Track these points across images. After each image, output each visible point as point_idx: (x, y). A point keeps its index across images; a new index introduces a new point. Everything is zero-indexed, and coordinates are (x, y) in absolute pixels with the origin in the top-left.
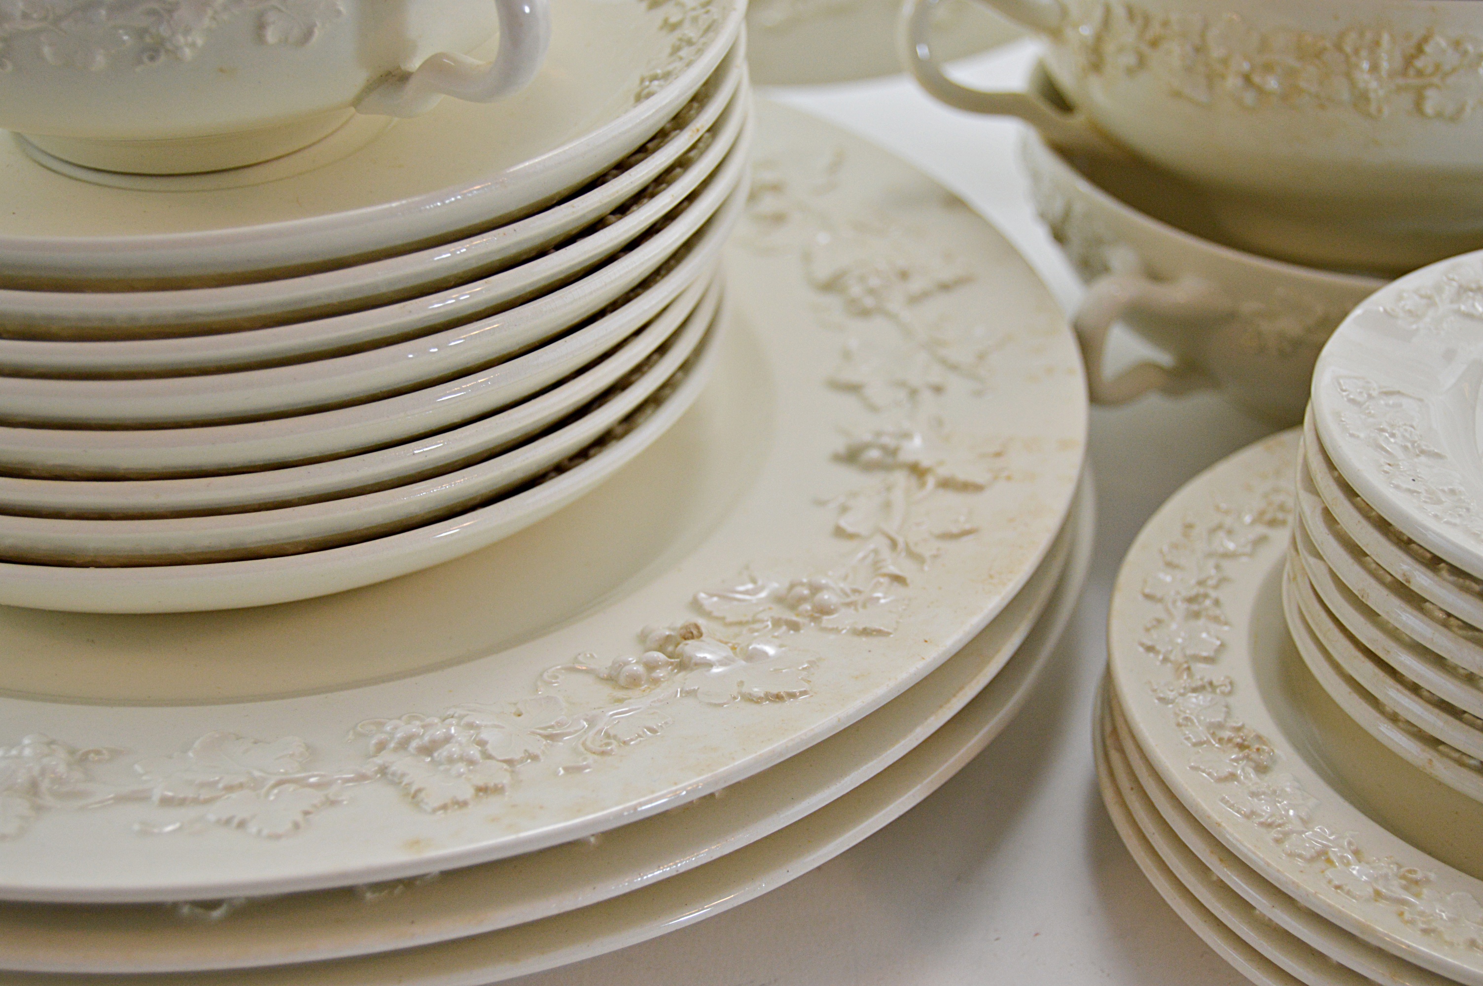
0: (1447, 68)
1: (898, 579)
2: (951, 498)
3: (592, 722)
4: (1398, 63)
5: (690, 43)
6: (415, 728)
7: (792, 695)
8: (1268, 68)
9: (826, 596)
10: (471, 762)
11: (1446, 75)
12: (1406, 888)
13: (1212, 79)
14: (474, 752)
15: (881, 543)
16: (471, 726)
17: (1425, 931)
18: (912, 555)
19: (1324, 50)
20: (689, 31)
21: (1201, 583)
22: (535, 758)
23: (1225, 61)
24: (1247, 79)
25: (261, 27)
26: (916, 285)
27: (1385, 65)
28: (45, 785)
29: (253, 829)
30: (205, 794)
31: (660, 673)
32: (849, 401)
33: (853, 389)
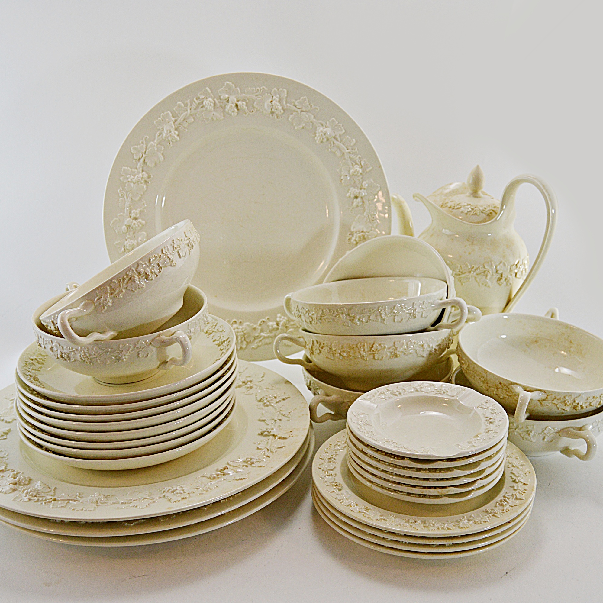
0: (379, 349)
1: (268, 456)
2: (281, 440)
3: (205, 486)
4: (369, 349)
5: (224, 353)
6: (171, 488)
7: (245, 479)
8: (344, 351)
9: (253, 460)
10: (181, 493)
11: (378, 351)
12: (365, 510)
13: (334, 354)
14: (182, 492)
15: (266, 450)
16: (181, 487)
17: (368, 518)
18: (272, 452)
19: (354, 347)
20: (224, 351)
21: (332, 456)
22: (193, 492)
23: (335, 350)
24: (340, 354)
25: (139, 354)
26: (277, 400)
27: (366, 350)
28: (99, 502)
29: (138, 507)
30: (130, 502)
31: (219, 476)
32: (263, 423)
33: (264, 421)
